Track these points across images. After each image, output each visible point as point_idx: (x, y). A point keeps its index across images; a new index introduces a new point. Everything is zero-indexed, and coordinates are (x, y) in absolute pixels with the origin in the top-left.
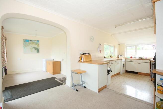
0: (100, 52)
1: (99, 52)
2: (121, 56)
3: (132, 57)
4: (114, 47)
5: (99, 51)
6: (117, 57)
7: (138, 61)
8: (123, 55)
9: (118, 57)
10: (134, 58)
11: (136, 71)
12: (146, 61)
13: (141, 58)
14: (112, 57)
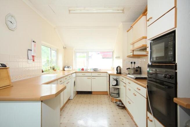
0: (34, 60)
1: (32, 61)
2: (68, 67)
3: (83, 69)
4: (57, 51)
5: (30, 57)
6: (62, 69)
7: (93, 74)
8: (71, 67)
9: (64, 70)
10: (86, 70)
11: (91, 91)
12: (102, 74)
13: (95, 70)
14: (55, 71)
